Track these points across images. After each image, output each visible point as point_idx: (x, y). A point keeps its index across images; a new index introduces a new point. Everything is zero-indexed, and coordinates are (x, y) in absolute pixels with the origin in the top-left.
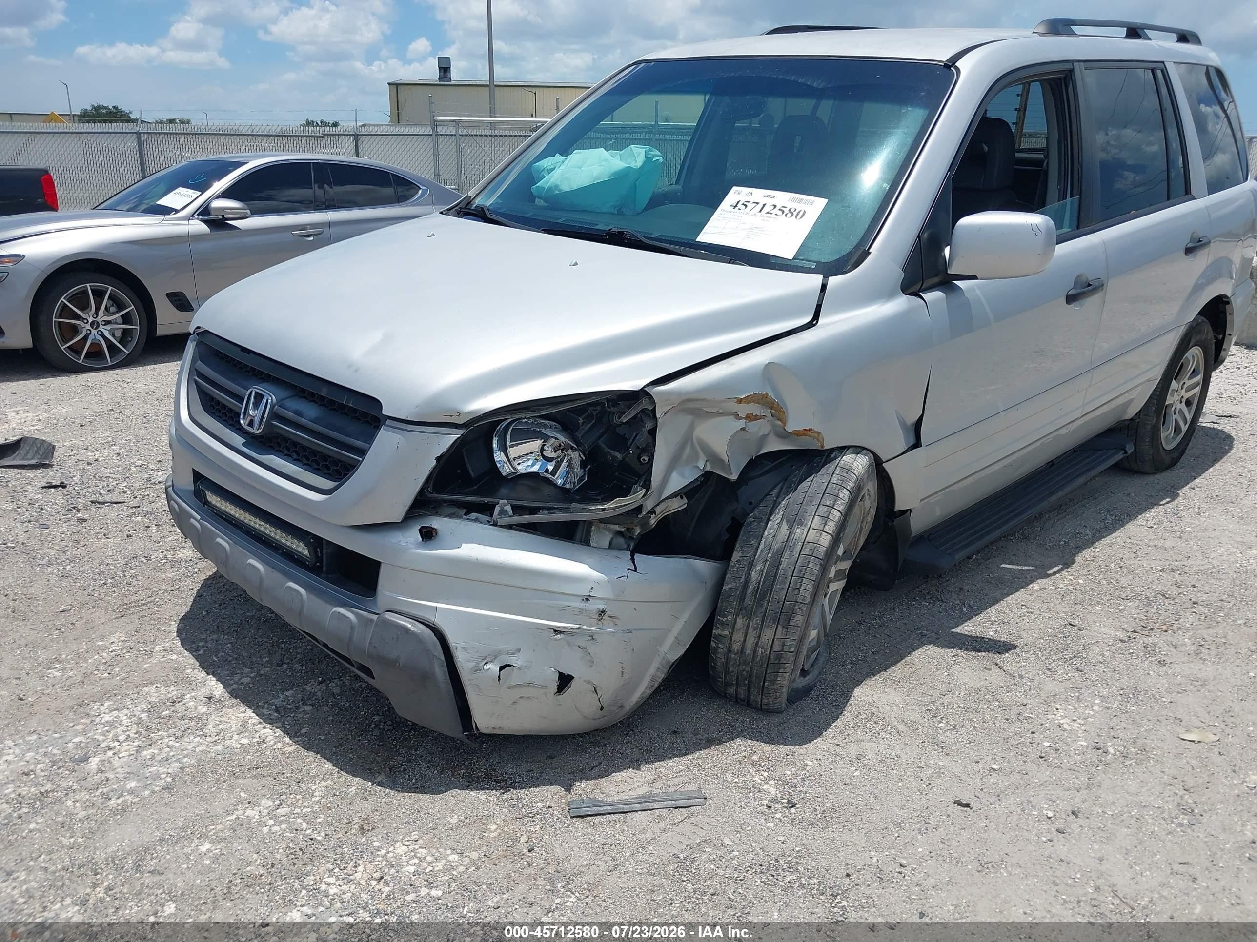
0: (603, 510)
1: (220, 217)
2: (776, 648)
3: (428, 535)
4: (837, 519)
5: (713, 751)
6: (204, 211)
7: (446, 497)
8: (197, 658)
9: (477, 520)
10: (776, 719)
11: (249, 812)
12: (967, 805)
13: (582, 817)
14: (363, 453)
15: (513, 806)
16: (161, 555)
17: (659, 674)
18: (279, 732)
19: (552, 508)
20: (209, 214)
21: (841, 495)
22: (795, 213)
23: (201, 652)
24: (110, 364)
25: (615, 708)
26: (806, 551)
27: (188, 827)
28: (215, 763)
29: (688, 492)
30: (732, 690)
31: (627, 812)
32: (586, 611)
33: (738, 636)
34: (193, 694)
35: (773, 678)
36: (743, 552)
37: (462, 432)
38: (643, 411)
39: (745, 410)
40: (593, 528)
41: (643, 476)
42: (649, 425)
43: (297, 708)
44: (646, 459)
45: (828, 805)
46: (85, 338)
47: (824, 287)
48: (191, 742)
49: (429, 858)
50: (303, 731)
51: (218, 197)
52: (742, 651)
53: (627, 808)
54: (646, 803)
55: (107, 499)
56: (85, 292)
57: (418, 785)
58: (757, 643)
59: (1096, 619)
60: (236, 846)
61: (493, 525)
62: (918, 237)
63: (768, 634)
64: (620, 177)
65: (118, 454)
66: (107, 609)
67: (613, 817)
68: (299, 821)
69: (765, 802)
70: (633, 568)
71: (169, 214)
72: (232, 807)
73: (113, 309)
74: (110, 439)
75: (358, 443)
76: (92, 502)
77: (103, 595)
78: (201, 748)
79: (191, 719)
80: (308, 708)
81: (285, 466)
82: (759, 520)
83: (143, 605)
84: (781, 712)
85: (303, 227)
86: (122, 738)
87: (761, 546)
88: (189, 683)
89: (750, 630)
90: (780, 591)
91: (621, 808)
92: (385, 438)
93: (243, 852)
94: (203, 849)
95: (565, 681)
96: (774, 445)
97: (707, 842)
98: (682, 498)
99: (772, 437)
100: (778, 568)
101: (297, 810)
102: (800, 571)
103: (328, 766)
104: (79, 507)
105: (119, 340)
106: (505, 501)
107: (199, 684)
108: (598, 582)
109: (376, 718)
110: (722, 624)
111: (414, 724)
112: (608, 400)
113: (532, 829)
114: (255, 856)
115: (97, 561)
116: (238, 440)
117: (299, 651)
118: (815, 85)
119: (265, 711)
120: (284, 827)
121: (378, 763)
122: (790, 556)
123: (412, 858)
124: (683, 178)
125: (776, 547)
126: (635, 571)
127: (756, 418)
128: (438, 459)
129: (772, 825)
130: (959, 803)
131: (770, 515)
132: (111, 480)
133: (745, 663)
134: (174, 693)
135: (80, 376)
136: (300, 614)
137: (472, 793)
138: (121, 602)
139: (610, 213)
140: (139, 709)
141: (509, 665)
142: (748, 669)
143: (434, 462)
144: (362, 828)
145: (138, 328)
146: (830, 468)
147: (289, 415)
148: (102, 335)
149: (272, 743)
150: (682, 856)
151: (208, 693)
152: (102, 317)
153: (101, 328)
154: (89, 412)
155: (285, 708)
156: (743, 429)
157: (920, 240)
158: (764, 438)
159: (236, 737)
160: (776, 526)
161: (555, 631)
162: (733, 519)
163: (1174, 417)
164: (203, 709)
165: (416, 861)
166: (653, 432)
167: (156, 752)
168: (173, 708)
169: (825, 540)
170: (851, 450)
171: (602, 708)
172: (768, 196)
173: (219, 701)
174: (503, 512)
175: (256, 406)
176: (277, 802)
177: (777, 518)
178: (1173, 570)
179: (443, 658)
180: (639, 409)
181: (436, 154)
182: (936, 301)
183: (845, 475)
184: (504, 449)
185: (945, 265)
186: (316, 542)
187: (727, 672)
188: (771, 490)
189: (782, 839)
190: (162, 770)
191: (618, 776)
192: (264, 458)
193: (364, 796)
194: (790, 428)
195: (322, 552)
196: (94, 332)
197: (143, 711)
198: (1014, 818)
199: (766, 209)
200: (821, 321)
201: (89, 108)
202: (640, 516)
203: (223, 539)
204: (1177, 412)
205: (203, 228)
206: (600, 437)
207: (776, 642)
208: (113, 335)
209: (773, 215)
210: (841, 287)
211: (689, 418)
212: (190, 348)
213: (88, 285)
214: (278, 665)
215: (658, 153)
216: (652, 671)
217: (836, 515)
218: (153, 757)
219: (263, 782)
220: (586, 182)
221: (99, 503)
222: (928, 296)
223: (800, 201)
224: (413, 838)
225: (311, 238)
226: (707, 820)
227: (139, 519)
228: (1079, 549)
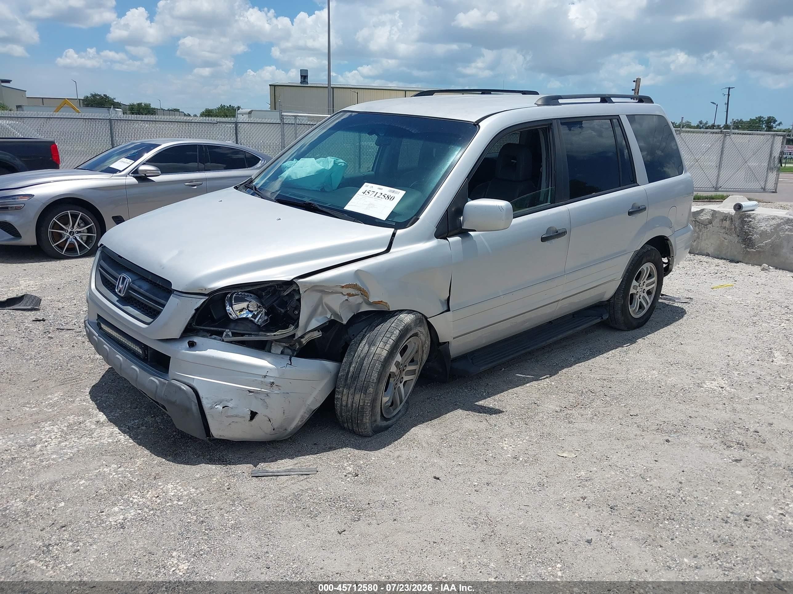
0: (275, 335)
1: (143, 175)
2: (361, 404)
3: (192, 345)
4: (391, 343)
5: (330, 453)
6: (135, 172)
7: (202, 327)
8: (96, 404)
9: (215, 339)
10: (367, 439)
11: (105, 469)
12: (438, 479)
13: (257, 477)
14: (163, 306)
15: (226, 472)
16: (88, 356)
17: (306, 415)
18: (128, 437)
19: (251, 334)
20: (138, 173)
21: (395, 332)
22: (390, 198)
23: (98, 402)
24: (79, 255)
25: (282, 430)
26: (375, 358)
27: (76, 474)
28: (94, 449)
29: (322, 328)
30: (346, 425)
31: (278, 476)
32: (264, 382)
33: (345, 398)
34: (90, 420)
35: (361, 418)
36: (348, 358)
37: (207, 298)
38: (294, 290)
39: (345, 291)
40: (273, 344)
41: (295, 321)
42: (297, 297)
43: (139, 427)
44: (297, 312)
45: (374, 475)
46: (66, 240)
47: (394, 234)
48: (86, 440)
49: (182, 490)
50: (139, 437)
51: (144, 164)
52: (347, 405)
53: (279, 474)
54: (288, 473)
55: (65, 327)
56: (67, 215)
57: (186, 462)
58: (353, 401)
59: (549, 401)
60: (96, 482)
61: (222, 341)
62: (447, 210)
63: (357, 397)
64: (320, 173)
65: (75, 304)
66: (56, 381)
67: (271, 477)
68: (127, 473)
69: (344, 474)
70: (290, 363)
71: (116, 173)
72: (98, 467)
73: (82, 225)
74: (72, 296)
75: (162, 301)
76: (57, 329)
77: (55, 374)
78: (89, 443)
79: (87, 431)
80: (144, 428)
81: (134, 311)
82: (356, 343)
83: (74, 379)
84: (370, 437)
85: (191, 181)
86: (53, 437)
87: (356, 355)
88: (90, 415)
89: (350, 395)
90: (362, 376)
91: (276, 474)
92: (173, 300)
93: (99, 485)
94: (81, 483)
95: (253, 415)
96: (365, 308)
97: (310, 489)
98: (319, 331)
99: (364, 304)
100: (362, 366)
101: (128, 469)
102: (372, 367)
103: (147, 452)
104: (50, 331)
105: (85, 242)
106: (229, 330)
107: (94, 416)
108: (271, 369)
109: (175, 433)
110: (338, 392)
111: (192, 436)
112: (277, 285)
113: (232, 481)
114: (104, 486)
115: (55, 358)
116: (115, 299)
117: (146, 403)
118: (413, 132)
119: (123, 428)
120: (119, 476)
121: (170, 452)
122: (368, 360)
123: (174, 489)
124: (375, 167)
125: (362, 355)
126: (291, 365)
127: (353, 295)
128: (197, 310)
129: (344, 483)
130: (435, 478)
131: (361, 341)
132: (69, 318)
133: (349, 411)
134: (81, 419)
135: (62, 261)
136: (136, 380)
137: (210, 466)
138: (63, 378)
139: (316, 191)
140: (63, 425)
141: (227, 406)
142: (350, 414)
143: (194, 312)
144: (155, 477)
145: (96, 235)
146: (392, 320)
147: (136, 287)
148: (76, 239)
149: (123, 442)
150: (296, 494)
151: (97, 420)
152: (76, 229)
153: (75, 235)
154: (64, 281)
155: (133, 427)
156: (347, 300)
157: (447, 212)
158: (360, 304)
159: (106, 439)
160: (363, 346)
161: (249, 391)
162: (346, 343)
163: (639, 300)
164: (93, 427)
165: (176, 491)
166: (299, 300)
167: (68, 443)
168: (79, 426)
169: (385, 353)
170: (406, 312)
171: (274, 429)
172: (380, 189)
173: (102, 423)
174: (227, 335)
175: (123, 283)
176: (119, 466)
177: (364, 342)
178: (605, 380)
179: (196, 402)
180: (292, 289)
181: (283, 135)
182: (455, 242)
183: (399, 323)
184: (231, 305)
185: (461, 224)
186: (145, 348)
187: (342, 417)
188: (363, 329)
189: (346, 488)
190: (69, 451)
191: (280, 462)
192: (125, 308)
193: (160, 464)
194: (371, 300)
195: (148, 352)
196: (71, 237)
197: (65, 426)
198: (458, 485)
199: (377, 195)
200: (392, 250)
201: (89, 95)
202: (294, 339)
203: (107, 345)
204: (641, 297)
205: (134, 181)
206: (275, 301)
207: (361, 401)
208: (82, 239)
209: (380, 198)
210: (402, 235)
211: (319, 295)
212: (98, 254)
213: (69, 211)
214: (134, 409)
215: (342, 161)
216: (301, 413)
217: (391, 342)
218: (66, 446)
219: (115, 457)
220: (304, 175)
221: (61, 329)
222: (451, 239)
223: (394, 192)
224: (177, 482)
225: (196, 187)
226: (315, 480)
227: (80, 338)
228: (563, 368)
